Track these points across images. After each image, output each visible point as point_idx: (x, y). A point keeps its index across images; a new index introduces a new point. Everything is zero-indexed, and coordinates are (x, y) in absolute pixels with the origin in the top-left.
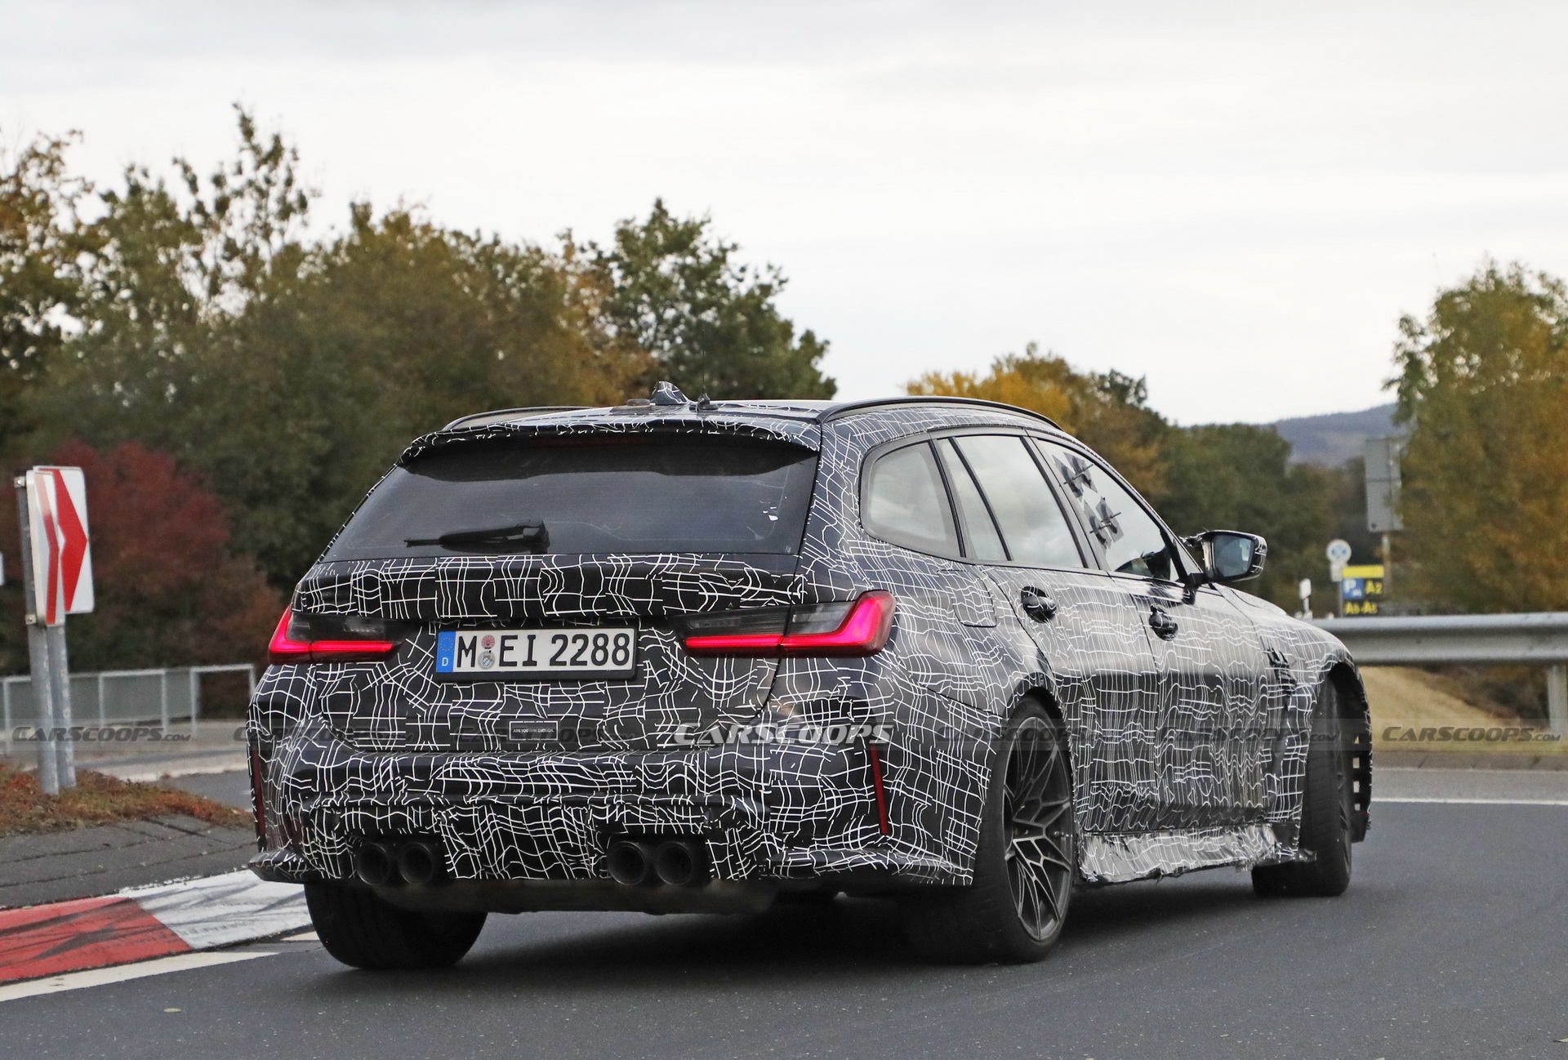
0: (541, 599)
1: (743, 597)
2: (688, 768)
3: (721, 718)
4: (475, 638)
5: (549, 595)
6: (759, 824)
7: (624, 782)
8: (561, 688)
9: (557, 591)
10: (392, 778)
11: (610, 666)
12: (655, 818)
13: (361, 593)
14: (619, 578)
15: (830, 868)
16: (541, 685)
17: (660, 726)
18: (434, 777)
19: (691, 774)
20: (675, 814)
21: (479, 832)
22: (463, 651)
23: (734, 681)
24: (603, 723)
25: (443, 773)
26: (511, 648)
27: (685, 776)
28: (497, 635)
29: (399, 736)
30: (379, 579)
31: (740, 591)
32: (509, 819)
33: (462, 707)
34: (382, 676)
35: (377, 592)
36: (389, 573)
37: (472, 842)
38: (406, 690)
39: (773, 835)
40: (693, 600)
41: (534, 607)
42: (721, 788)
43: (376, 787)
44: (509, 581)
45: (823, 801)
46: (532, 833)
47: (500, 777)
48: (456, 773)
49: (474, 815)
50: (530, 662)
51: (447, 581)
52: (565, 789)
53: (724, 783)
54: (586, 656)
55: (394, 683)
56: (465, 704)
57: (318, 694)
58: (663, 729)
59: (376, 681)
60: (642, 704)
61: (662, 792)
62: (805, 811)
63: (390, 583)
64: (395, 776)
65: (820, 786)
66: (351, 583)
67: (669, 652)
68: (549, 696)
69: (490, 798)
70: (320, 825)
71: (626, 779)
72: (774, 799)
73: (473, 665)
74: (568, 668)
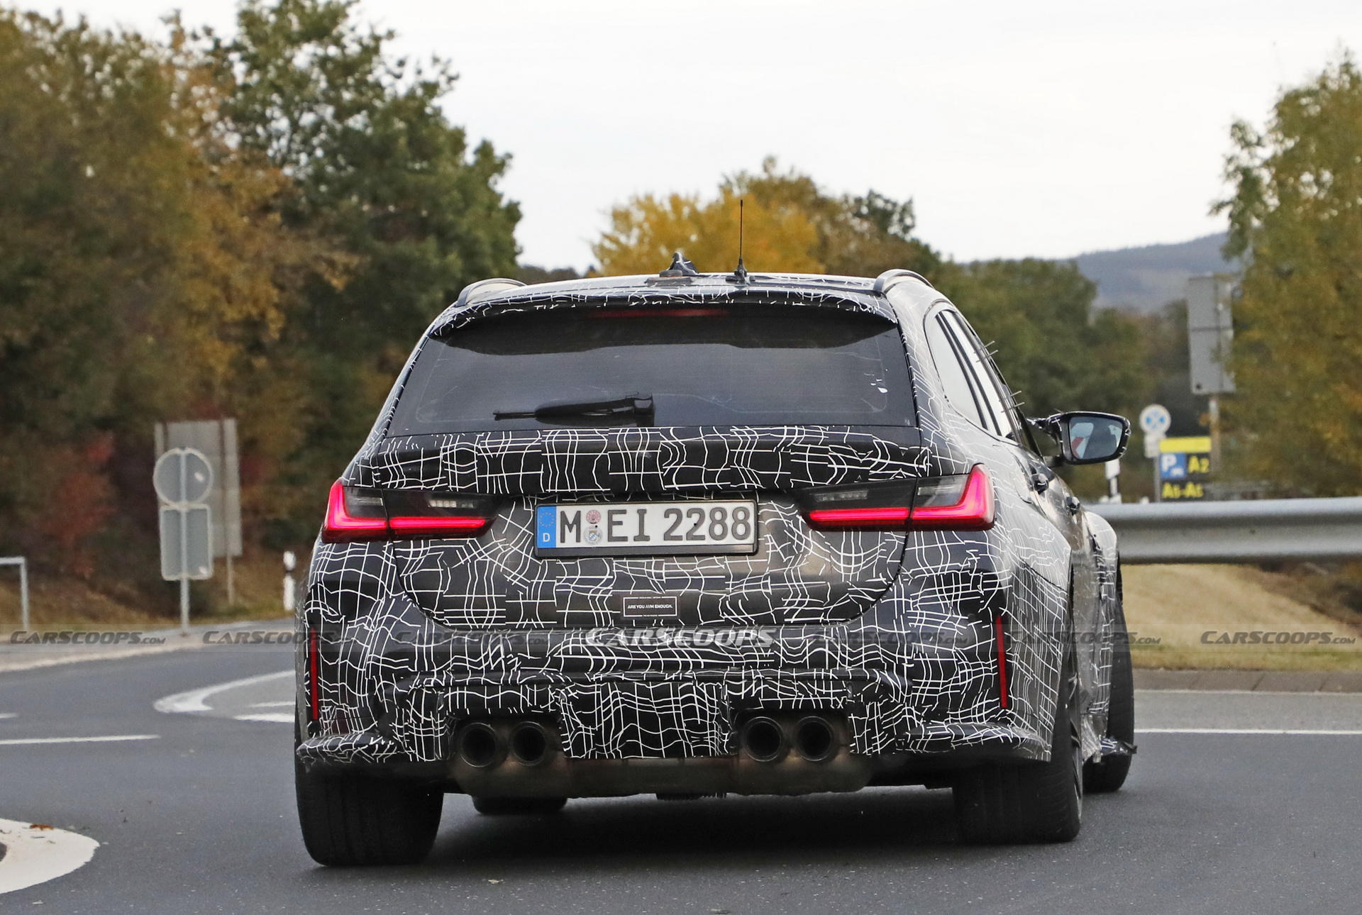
0: (660, 473)
1: (872, 469)
2: (830, 642)
3: (851, 593)
4: (578, 514)
5: (669, 468)
6: (902, 697)
7: (761, 657)
8: (676, 563)
9: (678, 464)
10: (503, 656)
11: (729, 540)
12: (794, 693)
13: (452, 467)
14: (745, 451)
15: (965, 741)
16: (654, 560)
17: (788, 600)
18: (551, 655)
19: (833, 648)
20: (816, 689)
21: (599, 711)
22: (566, 527)
23: (862, 554)
24: (726, 598)
25: (561, 650)
26: (620, 523)
27: (827, 650)
28: (603, 510)
29: (498, 613)
30: (475, 452)
31: (868, 463)
32: (636, 696)
33: (568, 581)
34: (475, 553)
35: (473, 466)
36: (487, 447)
37: (588, 720)
38: (502, 566)
39: (913, 709)
40: (821, 472)
41: (652, 481)
42: (864, 662)
43: (484, 665)
44: (626, 455)
45: (957, 674)
46: (658, 710)
47: (627, 654)
48: (576, 651)
49: (596, 692)
50: (642, 536)
51: (555, 454)
52: (697, 665)
53: (866, 657)
54: (703, 530)
55: (489, 559)
56: (571, 581)
57: (399, 573)
58: (791, 604)
59: (468, 557)
60: (766, 578)
61: (802, 667)
62: (944, 684)
63: (489, 456)
64: (506, 654)
65: (955, 660)
66: (441, 456)
67: (792, 526)
68: (663, 571)
69: (616, 675)
70: (418, 707)
71: (763, 653)
72: (915, 673)
73: (578, 540)
74: (684, 542)
